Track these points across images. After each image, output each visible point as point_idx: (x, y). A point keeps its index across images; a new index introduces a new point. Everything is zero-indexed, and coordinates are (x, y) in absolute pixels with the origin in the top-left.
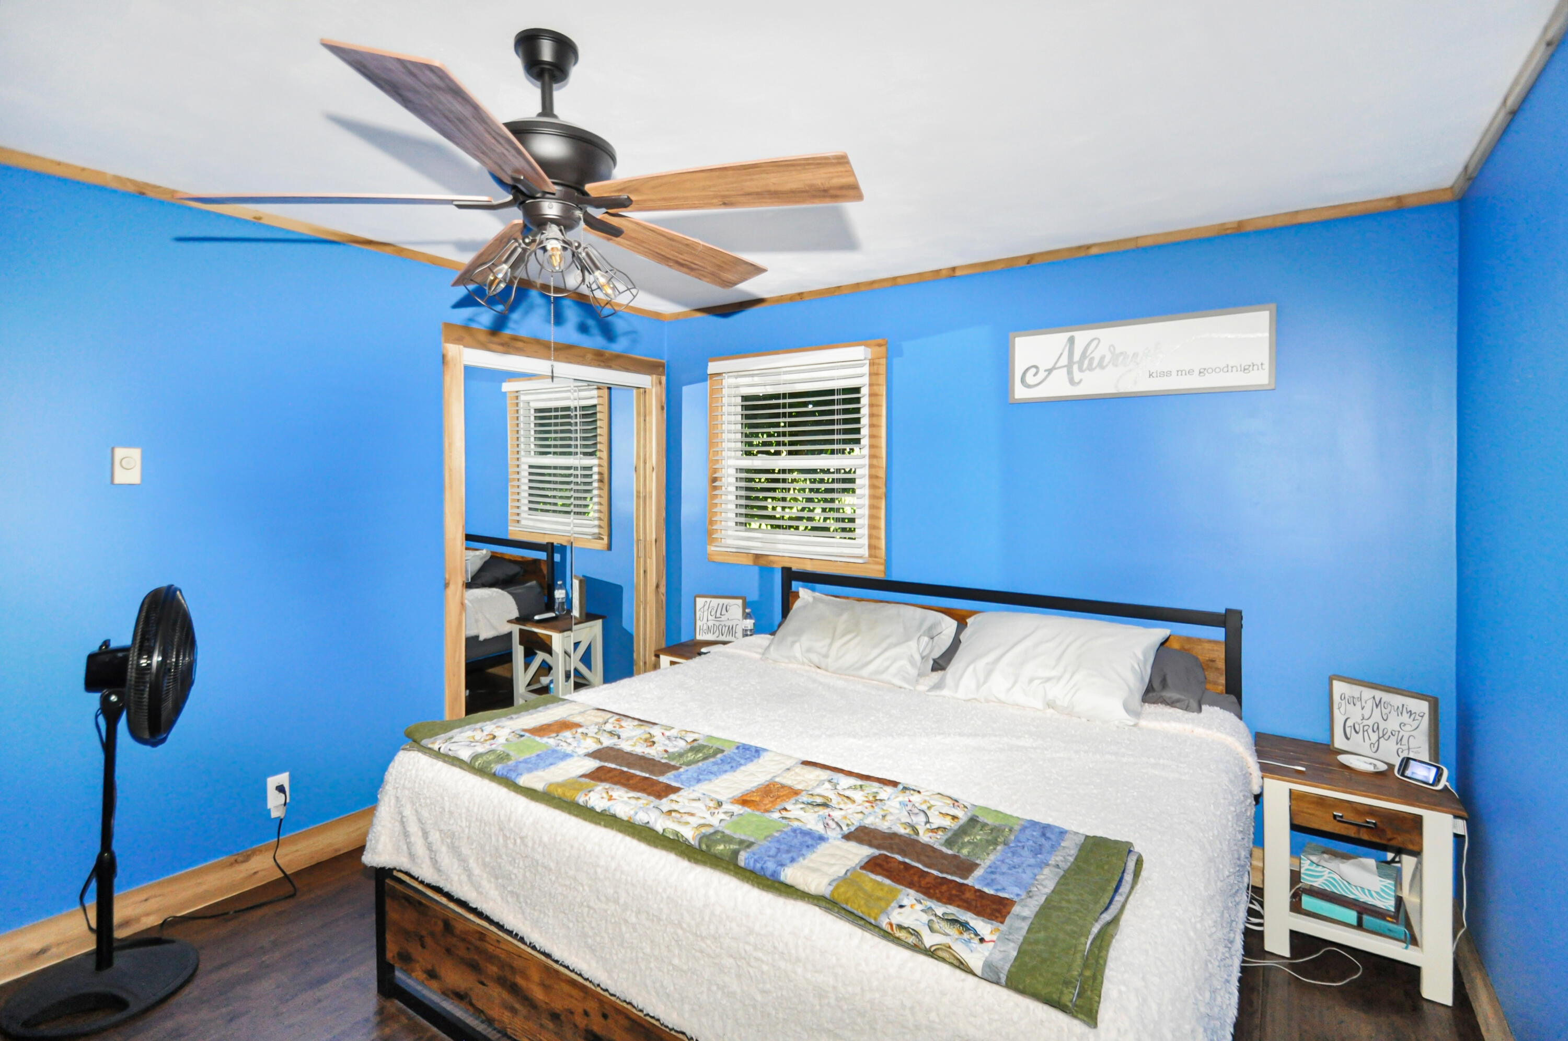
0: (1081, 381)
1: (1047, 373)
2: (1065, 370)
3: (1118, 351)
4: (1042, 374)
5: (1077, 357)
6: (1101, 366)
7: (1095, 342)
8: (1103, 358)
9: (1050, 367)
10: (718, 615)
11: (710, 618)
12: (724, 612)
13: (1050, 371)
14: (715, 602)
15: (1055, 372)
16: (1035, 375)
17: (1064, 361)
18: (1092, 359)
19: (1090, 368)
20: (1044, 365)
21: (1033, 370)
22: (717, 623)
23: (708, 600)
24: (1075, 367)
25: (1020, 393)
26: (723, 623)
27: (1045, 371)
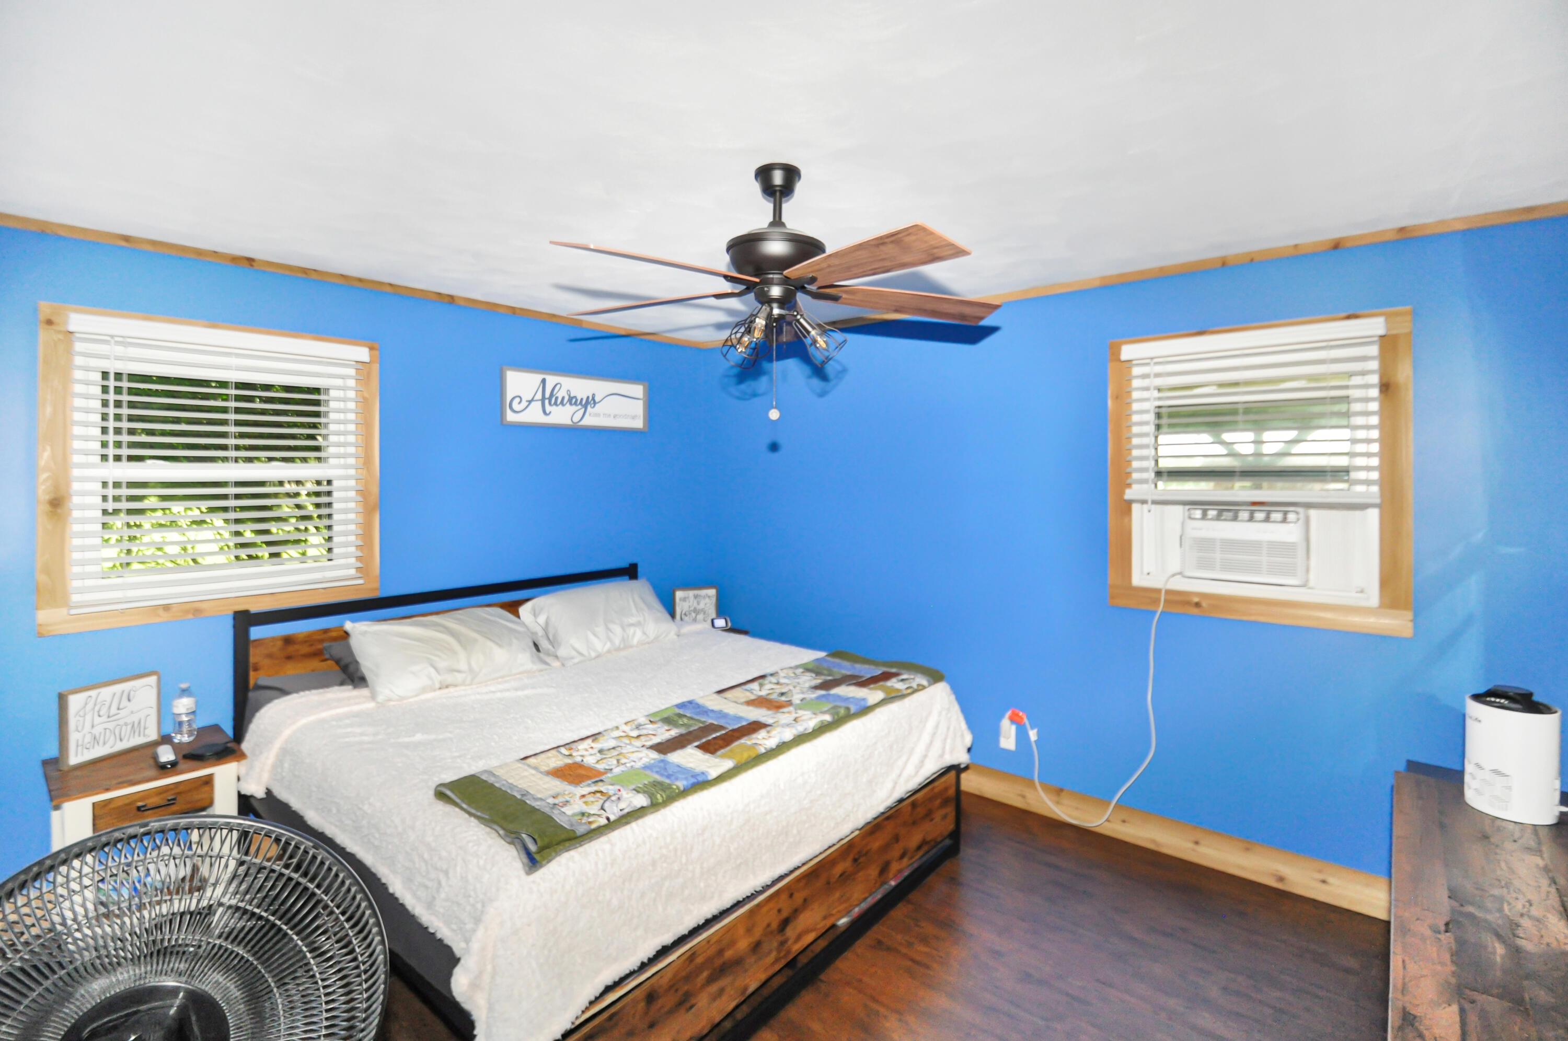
0: (550, 412)
1: (528, 403)
2: (540, 403)
3: (572, 395)
4: (524, 404)
5: (547, 395)
6: (562, 403)
7: (559, 386)
8: (563, 398)
9: (530, 399)
10: (114, 710)
11: (97, 720)
12: (124, 702)
13: (530, 402)
14: (106, 693)
15: (533, 403)
16: (520, 403)
17: (539, 396)
18: (557, 398)
19: (556, 404)
20: (527, 396)
21: (518, 400)
22: (111, 726)
23: (93, 693)
24: (547, 402)
25: (511, 417)
26: (121, 722)
27: (527, 401)
